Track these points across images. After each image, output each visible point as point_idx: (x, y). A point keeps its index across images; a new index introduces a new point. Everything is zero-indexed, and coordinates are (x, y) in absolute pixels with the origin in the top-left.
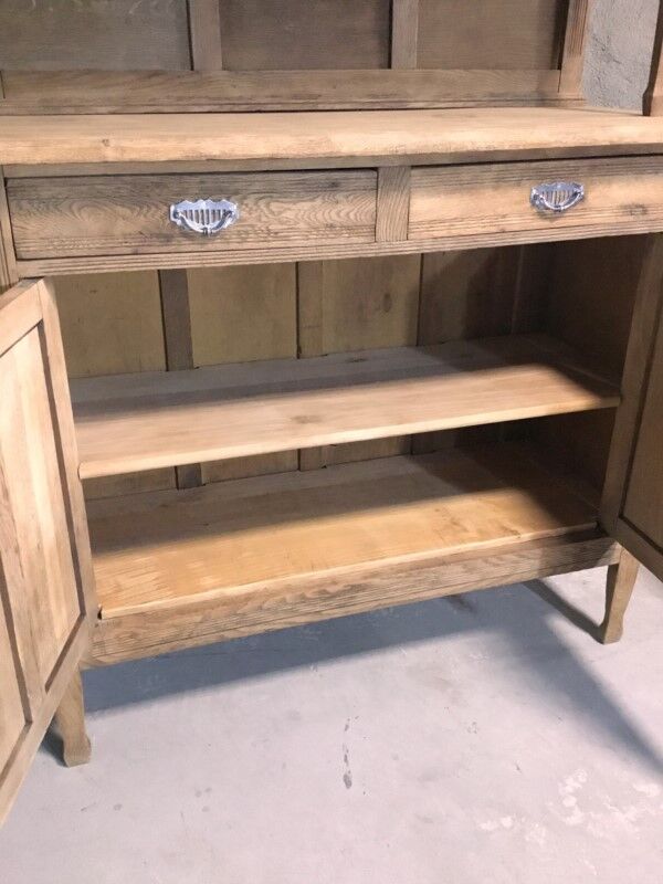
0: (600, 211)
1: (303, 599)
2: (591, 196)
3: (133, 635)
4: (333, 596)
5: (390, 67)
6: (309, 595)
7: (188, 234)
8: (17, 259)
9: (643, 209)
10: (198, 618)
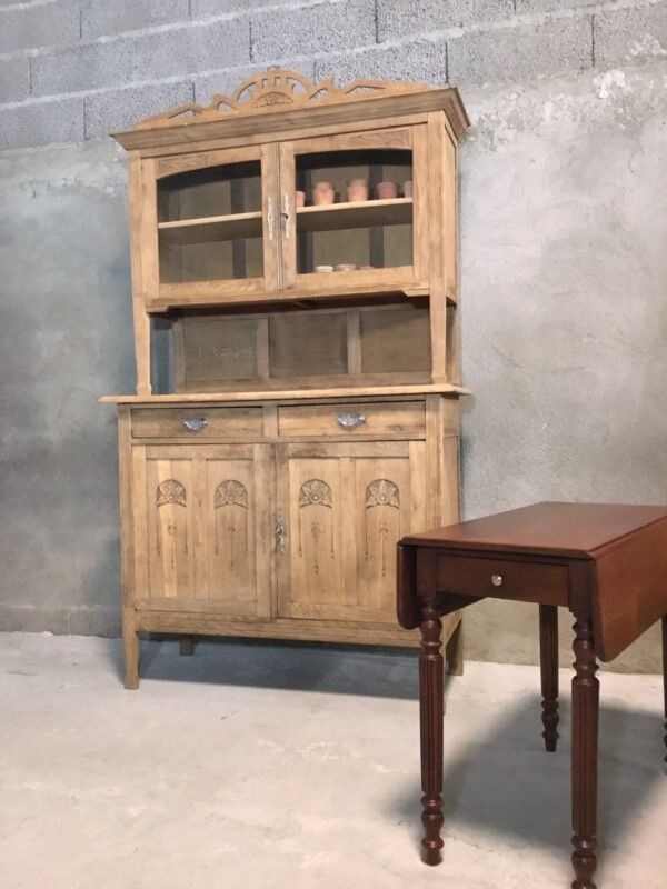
0: (376, 428)
1: (236, 621)
2: (368, 420)
3: (158, 618)
4: (251, 623)
5: (347, 373)
6: (238, 618)
7: (189, 430)
8: (133, 437)
9: (401, 428)
10: (186, 616)
